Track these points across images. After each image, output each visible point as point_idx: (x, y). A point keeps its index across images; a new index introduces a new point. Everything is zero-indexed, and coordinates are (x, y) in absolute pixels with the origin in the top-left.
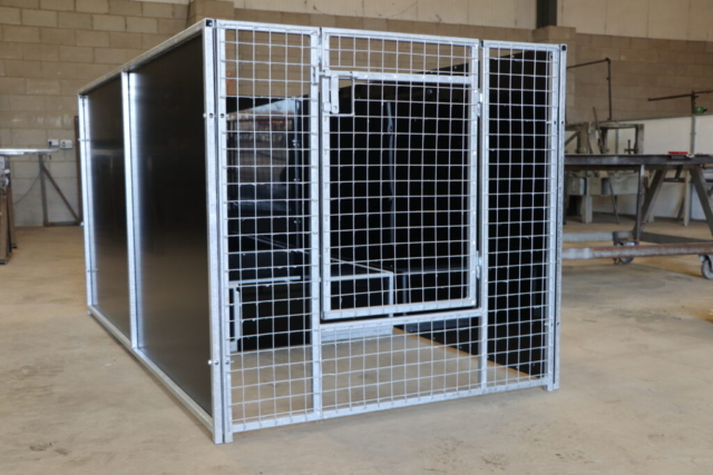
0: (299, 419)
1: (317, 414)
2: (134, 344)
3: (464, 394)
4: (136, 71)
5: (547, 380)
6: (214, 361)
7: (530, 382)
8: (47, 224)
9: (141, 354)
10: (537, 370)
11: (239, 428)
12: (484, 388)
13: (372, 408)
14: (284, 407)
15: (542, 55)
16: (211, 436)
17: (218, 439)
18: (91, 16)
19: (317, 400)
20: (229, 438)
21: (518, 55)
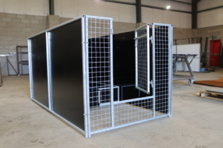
0: (108, 129)
1: (113, 127)
2: (50, 109)
3: (150, 119)
4: (50, 31)
5: (169, 114)
6: (85, 114)
7: (165, 115)
8: (9, 75)
9: (52, 112)
10: (167, 112)
11: (92, 133)
12: (154, 117)
13: (127, 125)
14: (104, 126)
15: (167, 27)
16: (84, 136)
17: (87, 137)
18: (21, 19)
19: (113, 124)
20: (90, 136)
21: (161, 27)
